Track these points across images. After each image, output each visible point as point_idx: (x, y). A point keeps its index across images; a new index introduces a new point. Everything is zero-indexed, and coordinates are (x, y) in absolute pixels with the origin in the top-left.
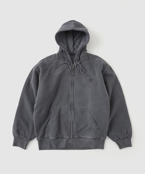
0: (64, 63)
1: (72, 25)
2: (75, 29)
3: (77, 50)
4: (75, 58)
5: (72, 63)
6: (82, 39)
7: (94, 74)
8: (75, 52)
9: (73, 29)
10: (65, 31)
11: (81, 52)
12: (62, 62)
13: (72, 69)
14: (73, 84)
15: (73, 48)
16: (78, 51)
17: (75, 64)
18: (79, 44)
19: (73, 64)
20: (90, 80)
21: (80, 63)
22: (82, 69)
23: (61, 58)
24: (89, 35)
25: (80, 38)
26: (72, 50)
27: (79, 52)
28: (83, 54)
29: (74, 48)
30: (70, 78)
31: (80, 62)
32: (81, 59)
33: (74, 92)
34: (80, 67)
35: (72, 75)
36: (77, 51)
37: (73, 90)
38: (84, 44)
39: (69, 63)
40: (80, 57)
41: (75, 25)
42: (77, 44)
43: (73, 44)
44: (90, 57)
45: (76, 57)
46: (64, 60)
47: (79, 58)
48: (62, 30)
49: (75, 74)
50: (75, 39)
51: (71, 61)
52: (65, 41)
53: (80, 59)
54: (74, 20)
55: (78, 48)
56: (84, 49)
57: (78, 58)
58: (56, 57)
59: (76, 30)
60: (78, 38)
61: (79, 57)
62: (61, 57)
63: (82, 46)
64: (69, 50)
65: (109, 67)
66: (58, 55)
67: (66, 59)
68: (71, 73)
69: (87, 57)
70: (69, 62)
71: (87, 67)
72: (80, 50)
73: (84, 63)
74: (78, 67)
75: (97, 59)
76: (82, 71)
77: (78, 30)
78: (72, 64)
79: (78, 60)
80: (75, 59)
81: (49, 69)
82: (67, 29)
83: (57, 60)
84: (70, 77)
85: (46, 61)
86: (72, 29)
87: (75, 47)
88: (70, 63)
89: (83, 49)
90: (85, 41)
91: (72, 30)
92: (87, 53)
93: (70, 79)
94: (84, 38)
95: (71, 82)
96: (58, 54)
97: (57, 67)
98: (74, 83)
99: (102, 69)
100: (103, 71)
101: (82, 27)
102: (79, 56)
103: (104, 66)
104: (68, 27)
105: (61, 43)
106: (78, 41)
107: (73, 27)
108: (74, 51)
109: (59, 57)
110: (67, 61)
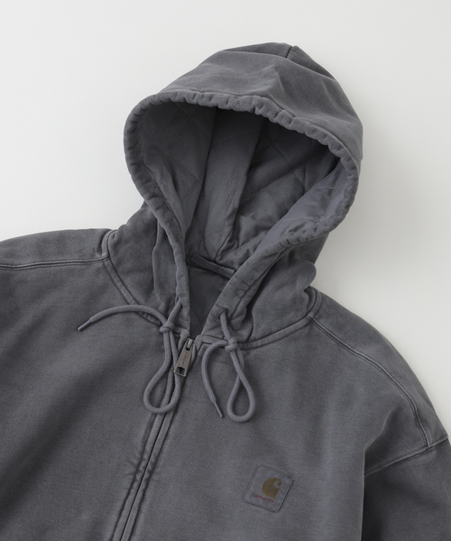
0: (137, 312)
1: (266, 76)
2: (269, 115)
3: (249, 246)
4: (222, 302)
5: (187, 324)
6: (311, 184)
7: (313, 450)
8: (234, 256)
9: (258, 112)
10: (202, 102)
11: (272, 271)
12: (125, 295)
13: (175, 366)
14: (145, 473)
15: (227, 230)
16: (253, 258)
17: (207, 339)
18: (282, 213)
19: (192, 335)
20: (271, 488)
21: (245, 345)
22: (241, 387)
23: (130, 272)
24: (356, 180)
25: (298, 173)
26: (216, 237)
27: (255, 269)
28: (281, 287)
29: (236, 227)
30: (144, 427)
31: (245, 333)
32: (260, 324)
33: (138, 532)
34: (236, 373)
35: (164, 408)
36: (247, 256)
37: (134, 514)
38: (308, 230)
39: (167, 324)
40: (258, 303)
41: (284, 81)
42: (266, 205)
43: (235, 203)
44: (324, 324)
45: (227, 299)
46: (148, 290)
47: (250, 306)
48: (186, 92)
49: (183, 407)
50: (262, 173)
51: (185, 312)
52: (190, 164)
53: (248, 317)
54: (296, 49)
55: (262, 234)
56: (302, 255)
57: (242, 305)
58: (100, 250)
59: (275, 120)
60: (290, 169)
61: (246, 300)
62: (128, 265)
63: (287, 236)
64: (202, 233)
65: (429, 435)
66: (117, 245)
67: (161, 286)
68: (159, 390)
69: (303, 322)
70: (172, 314)
71: (280, 388)
72: (269, 262)
73: (270, 354)
74: (218, 367)
75: (366, 351)
76: (240, 406)
77: (289, 127)
78: (184, 333)
79: (235, 321)
80: (215, 309)
81: (26, 320)
82: (223, 96)
83: (102, 279)
84: (149, 415)
85: (27, 262)
86: (247, 108)
87: (246, 223)
88: (177, 324)
89: (292, 255)
90: (324, 205)
91: (245, 113)
92: (309, 291)
93: (142, 433)
94: (322, 186)
95: (142, 453)
96: (121, 239)
97: (80, 323)
98: (155, 465)
99: (373, 440)
100: (377, 456)
101: (328, 110)
102: (251, 293)
103: (396, 421)
104: (235, 82)
105: (158, 174)
106: (284, 188)
107: (262, 95)
108: (228, 249)
109: (120, 262)
110: (162, 306)
